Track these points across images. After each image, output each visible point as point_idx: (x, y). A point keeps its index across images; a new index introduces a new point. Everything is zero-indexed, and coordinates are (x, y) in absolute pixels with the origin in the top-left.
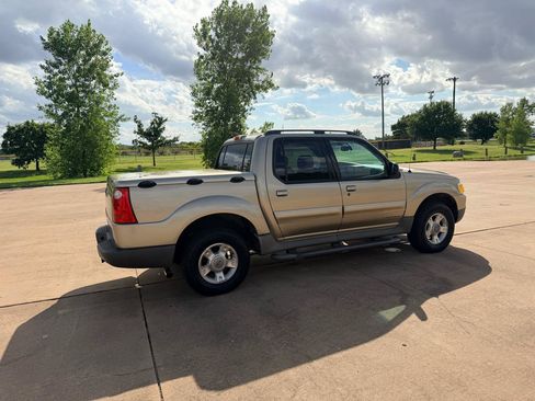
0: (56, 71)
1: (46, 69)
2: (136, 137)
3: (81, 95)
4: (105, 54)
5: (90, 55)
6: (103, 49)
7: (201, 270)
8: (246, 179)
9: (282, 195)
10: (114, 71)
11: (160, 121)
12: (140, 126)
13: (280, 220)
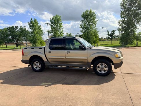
0: (84, 22)
2: (107, 36)
3: (89, 27)
5: (91, 17)
6: (94, 15)
7: (34, 66)
8: (42, 48)
9: (50, 52)
10: (96, 20)
11: (114, 31)
12: (108, 33)
13: (49, 58)
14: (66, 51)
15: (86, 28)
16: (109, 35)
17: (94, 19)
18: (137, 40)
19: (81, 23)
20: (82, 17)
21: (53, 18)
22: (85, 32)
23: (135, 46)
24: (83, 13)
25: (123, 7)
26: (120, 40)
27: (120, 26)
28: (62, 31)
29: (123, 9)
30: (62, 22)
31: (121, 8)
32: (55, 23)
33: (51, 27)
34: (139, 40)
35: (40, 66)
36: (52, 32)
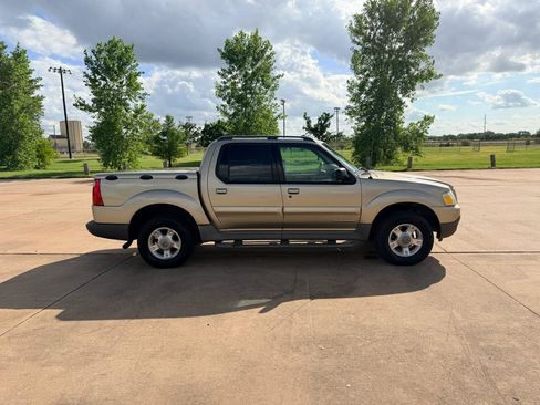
0: (230, 76)
1: (223, 76)
2: (304, 133)
3: (249, 96)
4: (269, 57)
5: (256, 60)
6: (268, 53)
7: (151, 247)
8: (189, 177)
9: (220, 192)
10: (275, 73)
11: (327, 117)
12: (309, 122)
13: (218, 214)
14: (285, 188)
15: (240, 99)
16: (309, 128)
17: (267, 70)
18: (406, 150)
19: (220, 80)
20: (223, 57)
21: (100, 52)
22: (235, 114)
23: (403, 168)
24: (227, 43)
25: (359, 39)
26: (353, 150)
27: (353, 100)
28: (143, 107)
29: (359, 44)
30: (138, 70)
31: (354, 41)
32: (108, 70)
33: (92, 87)
34: (412, 149)
35: (177, 246)
36: (98, 109)
